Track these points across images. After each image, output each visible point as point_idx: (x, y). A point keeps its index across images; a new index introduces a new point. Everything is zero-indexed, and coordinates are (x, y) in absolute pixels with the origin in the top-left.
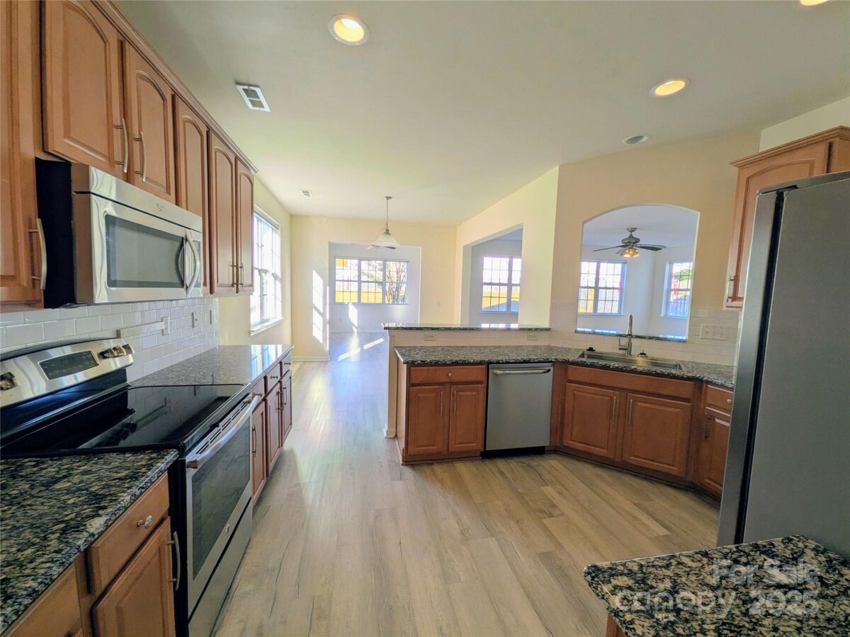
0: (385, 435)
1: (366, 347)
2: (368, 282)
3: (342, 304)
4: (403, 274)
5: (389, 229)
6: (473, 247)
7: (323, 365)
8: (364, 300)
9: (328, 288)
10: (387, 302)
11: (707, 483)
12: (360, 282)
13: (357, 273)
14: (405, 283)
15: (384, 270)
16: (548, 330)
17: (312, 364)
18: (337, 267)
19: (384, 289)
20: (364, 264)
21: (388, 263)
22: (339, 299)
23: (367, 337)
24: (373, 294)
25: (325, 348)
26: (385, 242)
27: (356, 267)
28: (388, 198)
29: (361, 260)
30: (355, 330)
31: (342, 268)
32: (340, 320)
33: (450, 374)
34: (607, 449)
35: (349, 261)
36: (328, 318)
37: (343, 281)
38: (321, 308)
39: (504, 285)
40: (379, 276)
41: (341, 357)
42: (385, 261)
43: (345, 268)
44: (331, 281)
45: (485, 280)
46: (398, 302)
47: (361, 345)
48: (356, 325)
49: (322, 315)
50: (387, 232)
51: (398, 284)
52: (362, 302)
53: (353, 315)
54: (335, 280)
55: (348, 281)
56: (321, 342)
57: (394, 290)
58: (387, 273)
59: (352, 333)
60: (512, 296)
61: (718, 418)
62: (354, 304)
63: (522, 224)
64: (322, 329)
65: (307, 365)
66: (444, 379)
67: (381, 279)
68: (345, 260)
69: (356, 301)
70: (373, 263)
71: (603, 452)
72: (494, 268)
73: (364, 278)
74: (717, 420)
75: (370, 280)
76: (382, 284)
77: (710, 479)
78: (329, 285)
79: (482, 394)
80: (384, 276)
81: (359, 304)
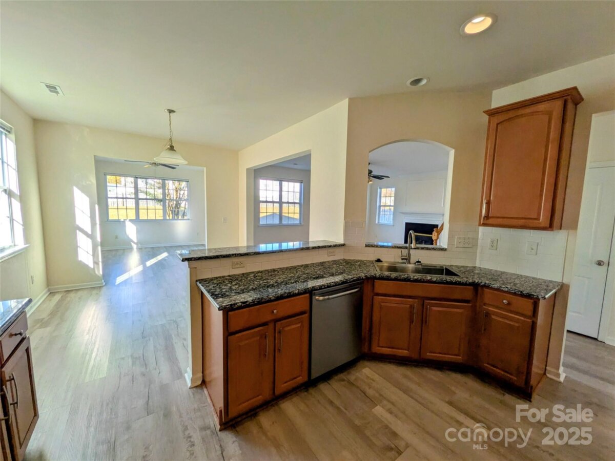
0: (189, 384)
1: (149, 263)
2: (146, 199)
3: (118, 221)
4: (182, 192)
5: (173, 145)
6: (255, 170)
7: (94, 292)
8: (143, 216)
9: (97, 206)
10: (168, 218)
11: (486, 367)
12: (137, 200)
13: (133, 190)
14: (185, 200)
15: (163, 187)
16: (343, 245)
17: (80, 293)
18: (108, 184)
19: (164, 206)
20: (140, 181)
21: (166, 182)
22: (113, 215)
23: (148, 251)
24: (152, 211)
25: (97, 272)
26: (167, 158)
27: (133, 185)
28: (171, 111)
29: (137, 178)
30: (135, 246)
31: (115, 185)
32: (116, 237)
33: (275, 311)
34: (408, 350)
35: (123, 179)
36: (99, 239)
37: (117, 198)
38: (88, 230)
39: (276, 202)
40: (159, 193)
41: (119, 280)
42: (164, 180)
43: (118, 185)
44: (101, 199)
45: (261, 199)
46: (178, 218)
47: (143, 261)
48: (136, 241)
49: (91, 236)
50: (172, 148)
51: (177, 202)
52: (140, 218)
53: (131, 231)
54: (107, 198)
55: (123, 198)
56: (91, 265)
57: (174, 206)
58: (167, 191)
59: (131, 249)
60: (283, 212)
61: (493, 315)
62: (131, 221)
63: (310, 151)
64: (91, 252)
65: (72, 295)
66: (269, 318)
67: (160, 197)
68: (118, 178)
69: (134, 217)
70: (150, 181)
71: (405, 353)
72: (268, 189)
73: (141, 196)
74: (493, 317)
75: (148, 197)
76: (162, 201)
77: (488, 364)
78: (99, 204)
79: (306, 324)
80: (164, 194)
81: (137, 221)
